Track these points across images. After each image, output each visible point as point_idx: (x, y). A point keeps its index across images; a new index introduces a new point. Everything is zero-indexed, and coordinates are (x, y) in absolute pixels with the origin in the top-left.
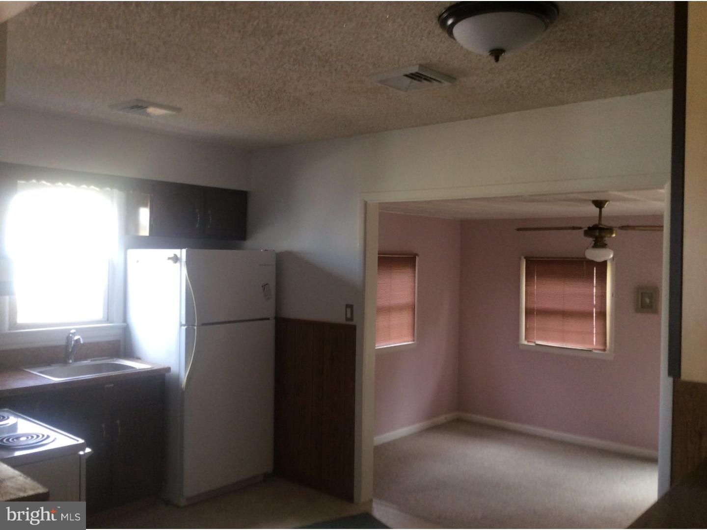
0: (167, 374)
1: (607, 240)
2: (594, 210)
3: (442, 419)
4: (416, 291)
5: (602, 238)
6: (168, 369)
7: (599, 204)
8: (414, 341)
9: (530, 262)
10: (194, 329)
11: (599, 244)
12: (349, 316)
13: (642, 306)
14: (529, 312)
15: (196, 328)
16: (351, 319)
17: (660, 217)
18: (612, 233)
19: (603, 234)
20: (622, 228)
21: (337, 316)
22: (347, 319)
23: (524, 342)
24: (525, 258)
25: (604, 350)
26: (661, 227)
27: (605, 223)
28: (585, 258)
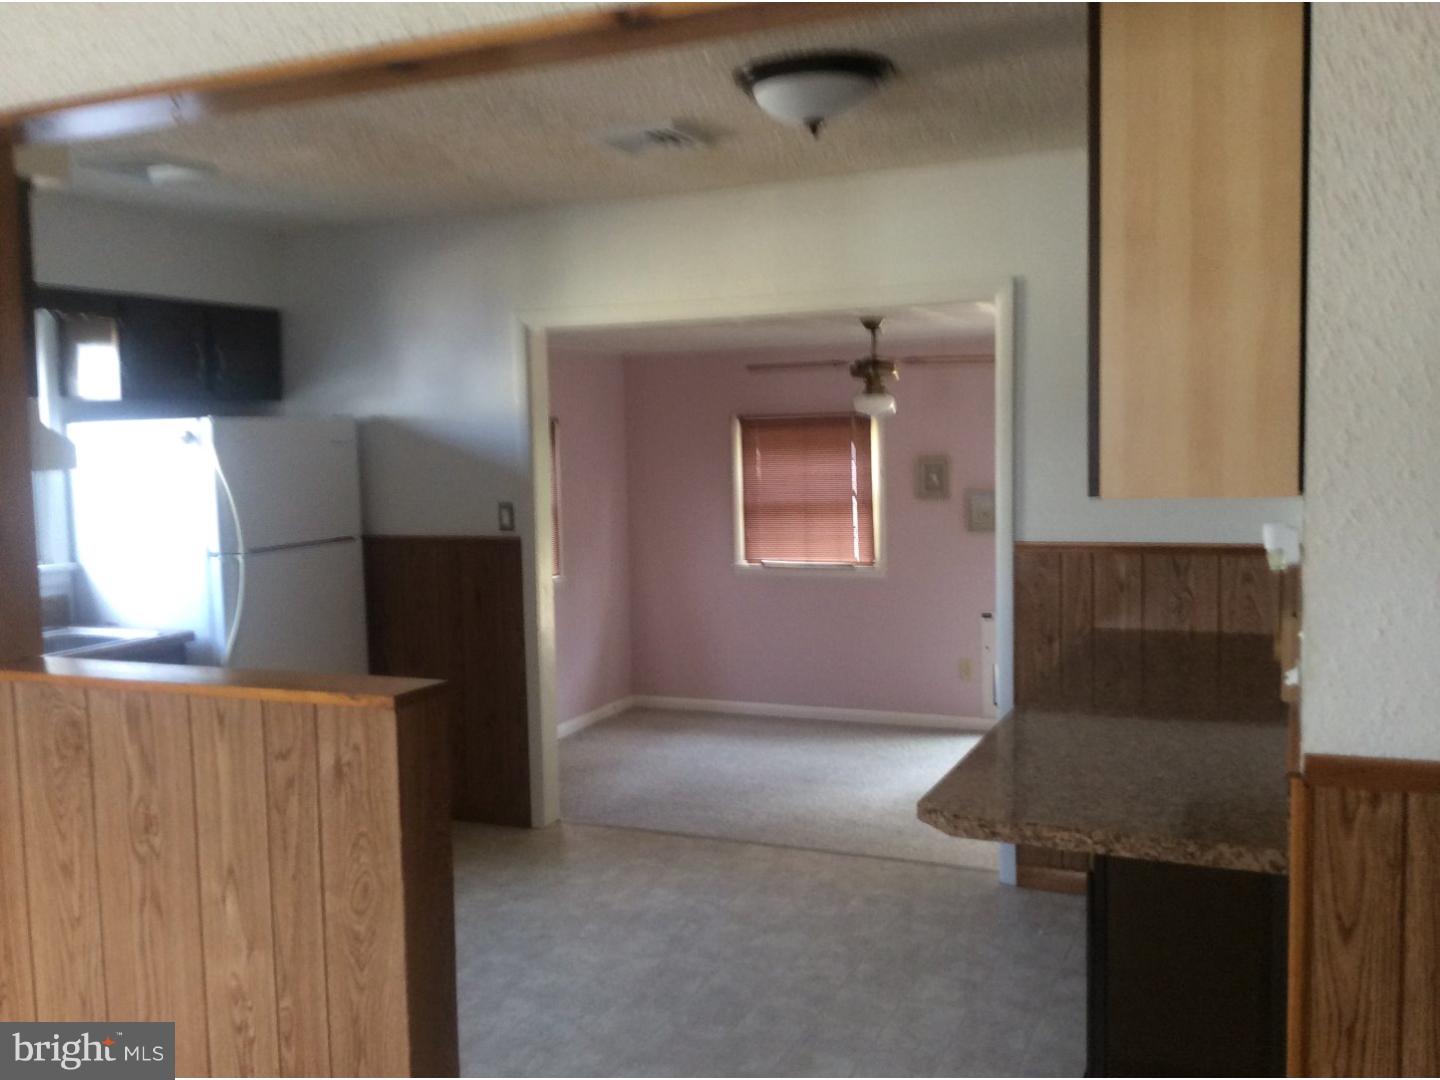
0: (189, 645)
1: (885, 382)
2: (864, 333)
3: (608, 710)
4: (559, 487)
5: (877, 376)
6: (190, 636)
7: (872, 325)
8: (558, 574)
9: (748, 425)
10: (237, 563)
11: (873, 388)
12: (506, 520)
13: (928, 488)
14: (749, 512)
15: (240, 559)
16: (512, 528)
17: (987, 340)
18: (892, 369)
19: (880, 371)
20: (912, 361)
21: (484, 524)
22: (503, 528)
23: (743, 562)
24: (738, 417)
25: (872, 563)
26: (990, 360)
27: (883, 355)
28: (855, 412)
